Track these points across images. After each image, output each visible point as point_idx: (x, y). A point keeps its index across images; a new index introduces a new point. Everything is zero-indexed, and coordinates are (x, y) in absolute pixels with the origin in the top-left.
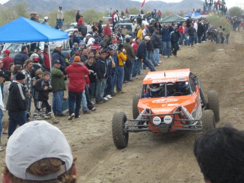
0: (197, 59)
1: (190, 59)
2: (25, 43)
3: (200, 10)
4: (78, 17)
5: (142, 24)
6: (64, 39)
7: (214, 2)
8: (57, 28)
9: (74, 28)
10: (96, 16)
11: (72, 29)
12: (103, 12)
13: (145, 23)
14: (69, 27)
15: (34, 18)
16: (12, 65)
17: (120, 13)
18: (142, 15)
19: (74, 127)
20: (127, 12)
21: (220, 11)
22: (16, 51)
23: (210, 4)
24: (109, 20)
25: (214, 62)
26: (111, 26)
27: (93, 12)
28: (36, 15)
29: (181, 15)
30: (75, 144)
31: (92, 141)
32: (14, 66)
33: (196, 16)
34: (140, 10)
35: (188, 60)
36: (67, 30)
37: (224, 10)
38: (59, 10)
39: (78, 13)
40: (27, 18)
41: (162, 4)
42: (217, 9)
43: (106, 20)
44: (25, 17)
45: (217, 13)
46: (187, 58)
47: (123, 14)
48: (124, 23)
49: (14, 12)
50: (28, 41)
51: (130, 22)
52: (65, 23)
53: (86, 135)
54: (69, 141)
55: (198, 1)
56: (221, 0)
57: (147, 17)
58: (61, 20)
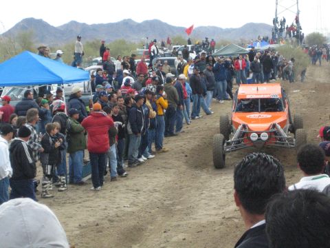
2: (31, 86)
3: (267, 38)
4: (103, 50)
5: (190, 58)
6: (83, 80)
7: (286, 26)
8: (74, 65)
10: (127, 49)
11: (95, 66)
12: (137, 43)
13: (193, 56)
14: (90, 63)
15: (43, 52)
16: (14, 117)
17: (159, 43)
18: (190, 46)
19: (98, 200)
20: (169, 42)
21: (294, 39)
22: (19, 97)
23: (281, 30)
24: (145, 53)
26: (147, 62)
27: (123, 42)
28: (45, 47)
29: (242, 45)
30: (99, 223)
31: (124, 218)
32: (16, 118)
33: (261, 45)
36: (88, 68)
37: (299, 37)
38: (77, 42)
39: (103, 45)
40: (34, 52)
41: (215, 30)
42: (290, 36)
43: (140, 53)
44: (31, 51)
45: (290, 41)
47: (163, 45)
48: (165, 56)
49: (17, 45)
50: (36, 84)
51: (171, 56)
52: (85, 59)
53: (115, 209)
54: (91, 219)
55: (264, 26)
56: (295, 24)
57: (196, 49)
58: (80, 54)
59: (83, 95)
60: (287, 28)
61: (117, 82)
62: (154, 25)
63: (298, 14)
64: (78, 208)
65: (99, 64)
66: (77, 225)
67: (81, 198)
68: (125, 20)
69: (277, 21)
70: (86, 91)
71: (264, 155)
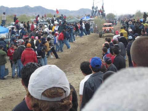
0: (87, 44)
1: (83, 44)
3: (89, 15)
4: (15, 19)
5: (54, 23)
6: (6, 32)
7: (98, 10)
8: (2, 26)
9: (13, 26)
10: (26, 19)
11: (12, 26)
12: (31, 16)
13: (56, 22)
14: (9, 25)
17: (41, 16)
18: (55, 18)
19: (11, 86)
20: (45, 16)
21: (101, 16)
23: (96, 12)
24: (35, 21)
25: (97, 46)
26: (35, 25)
27: (25, 16)
29: (78, 18)
30: (12, 96)
31: (23, 94)
33: (87, 18)
34: (54, 15)
35: (82, 45)
36: (8, 27)
37: (103, 15)
38: (3, 15)
39: (15, 17)
41: (67, 11)
42: (99, 14)
43: (32, 21)
45: (99, 17)
46: (81, 44)
47: (43, 17)
48: (43, 22)
51: (46, 22)
52: (7, 23)
53: (19, 90)
54: (8, 95)
55: (88, 10)
56: (102, 9)
57: (58, 19)
58: (4, 21)
59: (5, 39)
60: (98, 11)
61: (21, 34)
62: (39, 8)
63: (103, 4)
64: (2, 90)
65: (13, 25)
66: (1, 97)
67: (3, 85)
68: (26, 6)
69: (94, 7)
70: (7, 37)
71: (33, 63)
